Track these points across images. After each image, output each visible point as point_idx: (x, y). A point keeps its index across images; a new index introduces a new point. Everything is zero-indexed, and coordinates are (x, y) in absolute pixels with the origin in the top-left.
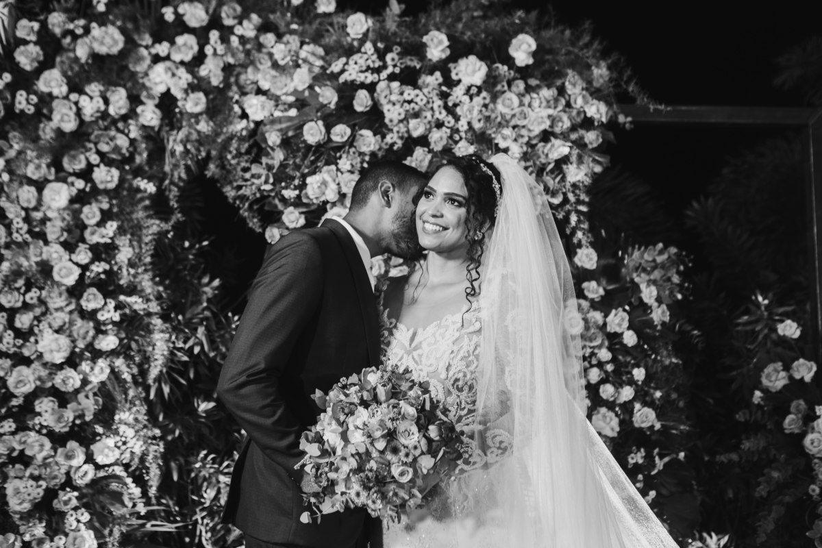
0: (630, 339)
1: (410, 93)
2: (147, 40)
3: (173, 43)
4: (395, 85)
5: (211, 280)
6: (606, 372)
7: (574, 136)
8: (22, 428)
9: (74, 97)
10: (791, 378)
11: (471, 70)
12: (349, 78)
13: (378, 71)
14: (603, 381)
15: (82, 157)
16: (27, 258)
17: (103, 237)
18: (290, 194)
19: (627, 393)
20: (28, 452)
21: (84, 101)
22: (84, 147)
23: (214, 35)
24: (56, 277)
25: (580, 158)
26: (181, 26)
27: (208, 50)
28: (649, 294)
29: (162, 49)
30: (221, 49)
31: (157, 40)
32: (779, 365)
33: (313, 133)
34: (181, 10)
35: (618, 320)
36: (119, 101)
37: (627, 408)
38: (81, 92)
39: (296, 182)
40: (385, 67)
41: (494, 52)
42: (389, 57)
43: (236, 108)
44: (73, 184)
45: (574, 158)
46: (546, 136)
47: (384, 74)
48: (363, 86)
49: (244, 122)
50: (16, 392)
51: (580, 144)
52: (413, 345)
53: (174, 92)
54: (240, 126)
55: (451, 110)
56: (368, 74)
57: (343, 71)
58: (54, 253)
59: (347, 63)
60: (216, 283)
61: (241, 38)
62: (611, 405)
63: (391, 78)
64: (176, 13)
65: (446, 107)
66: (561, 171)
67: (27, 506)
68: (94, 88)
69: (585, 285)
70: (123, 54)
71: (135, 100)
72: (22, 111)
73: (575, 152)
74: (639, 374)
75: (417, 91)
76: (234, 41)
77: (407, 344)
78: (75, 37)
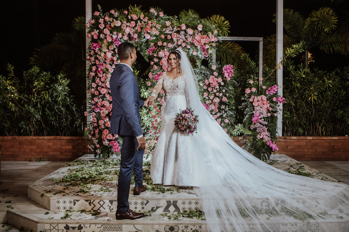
0: (222, 84)
1: (178, 36)
2: (125, 22)
3: (130, 23)
4: (175, 34)
5: (137, 71)
6: (217, 90)
7: (210, 44)
8: (103, 100)
9: (111, 35)
10: (251, 91)
11: (190, 31)
12: (166, 33)
13: (172, 31)
14: (217, 92)
15: (112, 47)
16: (103, 67)
17: (118, 63)
18: (155, 55)
19: (221, 95)
20: (105, 105)
21: (113, 36)
22: (113, 45)
23: (139, 21)
24: (109, 71)
25: (211, 48)
26: (132, 20)
27: (138, 25)
28: (226, 75)
29: (128, 24)
30: (140, 24)
31: (127, 22)
32: (249, 89)
33: (160, 43)
34: (132, 16)
35: (220, 80)
36: (120, 35)
37: (222, 97)
38: (113, 34)
39: (157, 53)
40: (173, 30)
41: (195, 28)
42: (174, 28)
43: (143, 36)
44: (111, 52)
45: (210, 48)
46: (205, 44)
47: (173, 32)
48: (169, 34)
49: (145, 39)
50: (102, 93)
51: (211, 46)
52: (173, 82)
53: (131, 33)
54: (144, 40)
55: (186, 39)
56: (170, 32)
57: (165, 31)
58: (108, 66)
59: (166, 29)
60: (138, 72)
61: (144, 22)
62: (218, 97)
63: (175, 32)
64: (131, 17)
65: (185, 38)
66: (208, 51)
67: (104, 115)
68: (115, 33)
69: (214, 73)
70: (121, 26)
71: (123, 35)
72: (101, 38)
73: (210, 47)
74: (224, 91)
75: (180, 35)
76: (143, 22)
77: (172, 82)
78: (111, 22)
